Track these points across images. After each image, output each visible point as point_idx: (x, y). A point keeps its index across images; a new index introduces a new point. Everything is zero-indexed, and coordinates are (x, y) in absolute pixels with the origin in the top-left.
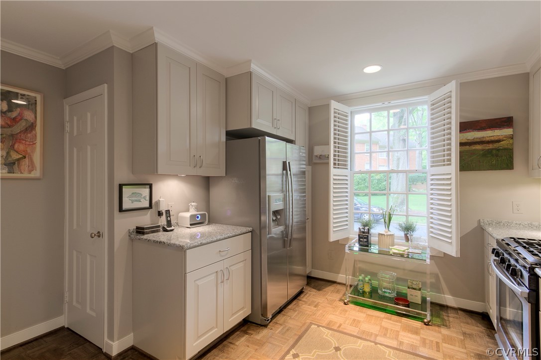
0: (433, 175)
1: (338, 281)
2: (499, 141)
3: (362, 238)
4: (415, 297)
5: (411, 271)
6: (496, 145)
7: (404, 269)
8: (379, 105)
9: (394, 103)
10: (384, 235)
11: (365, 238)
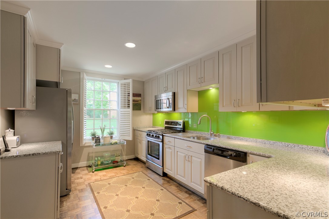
0: (121, 112)
1: (79, 167)
2: (138, 101)
3: (97, 140)
4: (118, 159)
5: (112, 151)
6: (138, 102)
7: (110, 151)
8: (100, 79)
9: (106, 80)
10: (106, 137)
11: (99, 140)
